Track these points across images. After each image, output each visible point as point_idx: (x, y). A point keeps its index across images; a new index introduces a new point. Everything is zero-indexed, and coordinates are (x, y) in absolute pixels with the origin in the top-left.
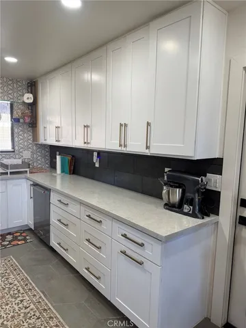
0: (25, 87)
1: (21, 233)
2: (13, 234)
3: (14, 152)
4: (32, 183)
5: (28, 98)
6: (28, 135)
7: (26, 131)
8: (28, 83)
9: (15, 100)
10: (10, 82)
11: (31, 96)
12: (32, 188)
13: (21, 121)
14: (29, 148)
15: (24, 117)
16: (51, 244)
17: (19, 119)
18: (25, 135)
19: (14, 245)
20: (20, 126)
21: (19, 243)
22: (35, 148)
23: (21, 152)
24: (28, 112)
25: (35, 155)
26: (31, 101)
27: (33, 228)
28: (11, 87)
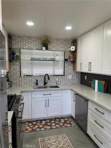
0: (71, 43)
1: (68, 119)
2: (64, 119)
3: (64, 75)
4: (75, 93)
5: (73, 48)
6: (71, 67)
7: (70, 65)
8: (72, 41)
9: (66, 50)
10: (64, 42)
11: (74, 47)
12: (75, 96)
13: (69, 60)
14: (71, 74)
15: (70, 58)
16: (88, 133)
17: (67, 60)
18: (70, 67)
19: (66, 127)
20: (67, 63)
21: (68, 125)
22: (74, 73)
23: (67, 76)
24: (71, 56)
25: (73, 77)
26: (74, 50)
27: (74, 117)
28: (64, 44)
